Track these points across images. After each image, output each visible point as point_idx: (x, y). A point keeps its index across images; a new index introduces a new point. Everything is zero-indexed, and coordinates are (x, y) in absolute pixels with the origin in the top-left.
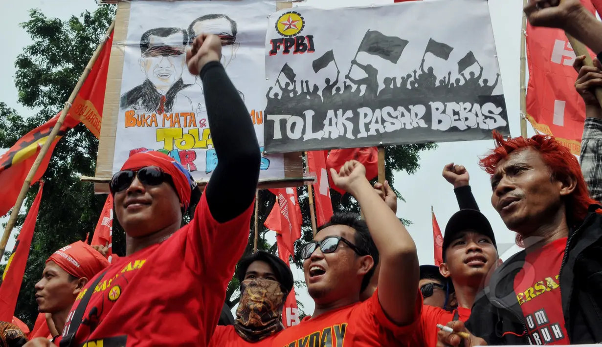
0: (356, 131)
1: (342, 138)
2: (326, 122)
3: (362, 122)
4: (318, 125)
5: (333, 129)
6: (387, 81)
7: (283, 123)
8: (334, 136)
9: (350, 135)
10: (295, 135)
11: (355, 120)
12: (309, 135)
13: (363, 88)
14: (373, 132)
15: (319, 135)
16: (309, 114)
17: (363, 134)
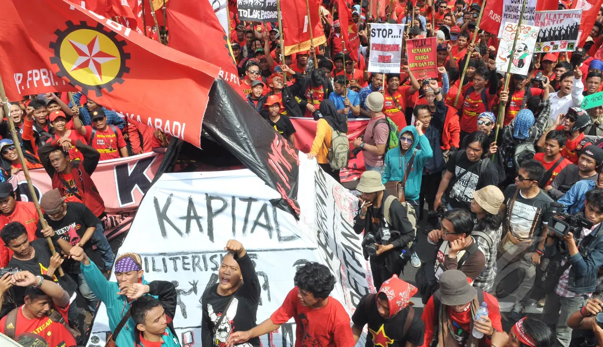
0: (260, 17)
1: (257, 18)
2: (253, 13)
3: (262, 14)
4: (251, 14)
5: (255, 15)
6: (269, 3)
7: (242, 12)
8: (255, 18)
9: (259, 18)
10: (245, 16)
11: (260, 13)
12: (249, 16)
13: (263, 4)
14: (264, 18)
15: (252, 17)
16: (249, 10)
17: (262, 18)
